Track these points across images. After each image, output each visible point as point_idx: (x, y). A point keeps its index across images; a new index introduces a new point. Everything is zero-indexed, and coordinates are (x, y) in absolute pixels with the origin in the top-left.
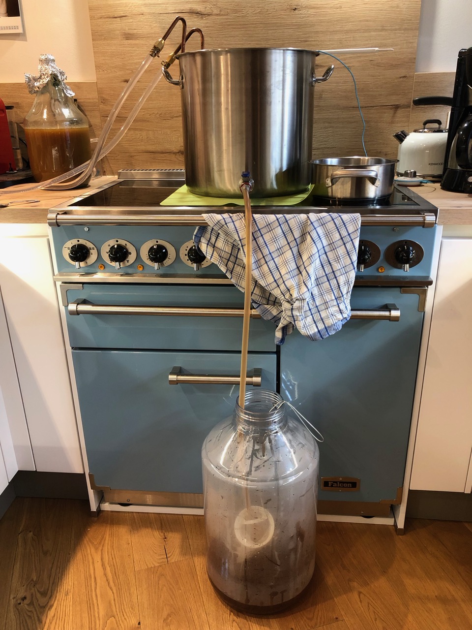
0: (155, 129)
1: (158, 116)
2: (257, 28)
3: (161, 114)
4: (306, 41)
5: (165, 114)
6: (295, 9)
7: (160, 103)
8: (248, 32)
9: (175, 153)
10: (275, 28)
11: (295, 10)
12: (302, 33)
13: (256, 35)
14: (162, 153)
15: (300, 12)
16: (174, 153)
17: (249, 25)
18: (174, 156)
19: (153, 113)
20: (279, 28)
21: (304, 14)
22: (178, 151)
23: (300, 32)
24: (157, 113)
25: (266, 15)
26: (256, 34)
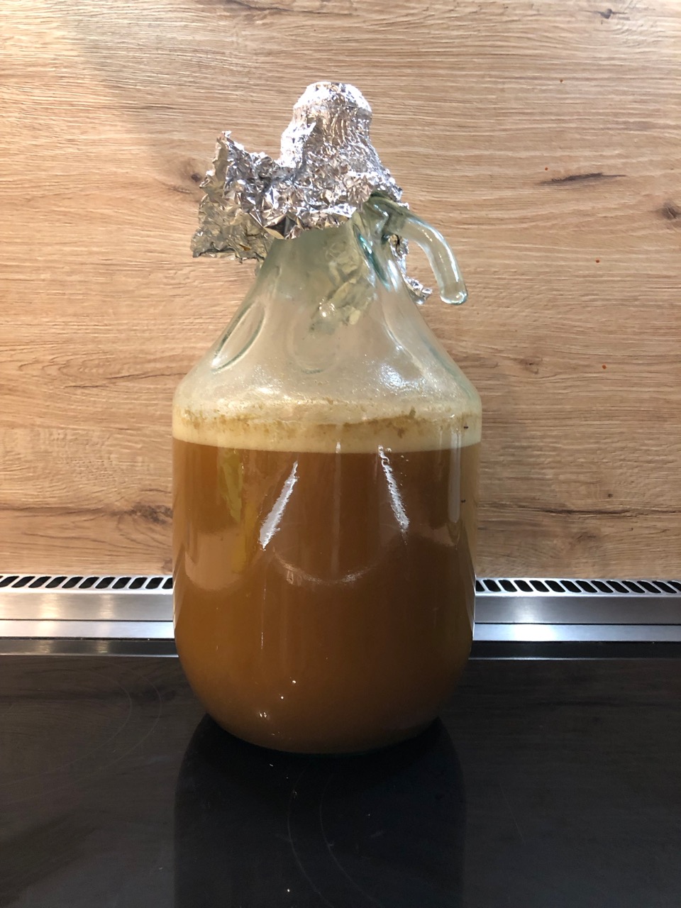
0: (38, 421)
1: (53, 371)
2: (462, 69)
3: (67, 365)
4: (645, 126)
5: (84, 364)
6: (608, 14)
7: (66, 323)
8: (427, 82)
9: (118, 515)
10: (530, 74)
11: (607, 17)
12: (631, 98)
13: (458, 95)
14: (67, 512)
15: (627, 25)
16: (114, 514)
17: (430, 59)
18: (112, 524)
19: (37, 361)
20: (543, 75)
21: (641, 33)
22: (128, 507)
23: (625, 93)
24: (52, 363)
25: (499, 27)
26: (458, 89)
